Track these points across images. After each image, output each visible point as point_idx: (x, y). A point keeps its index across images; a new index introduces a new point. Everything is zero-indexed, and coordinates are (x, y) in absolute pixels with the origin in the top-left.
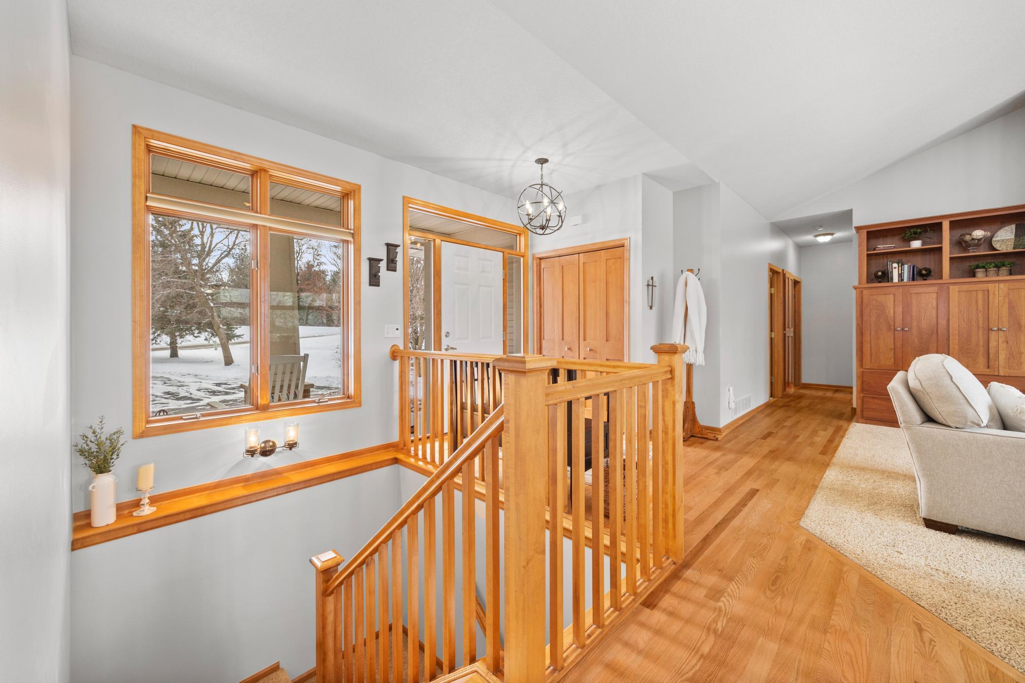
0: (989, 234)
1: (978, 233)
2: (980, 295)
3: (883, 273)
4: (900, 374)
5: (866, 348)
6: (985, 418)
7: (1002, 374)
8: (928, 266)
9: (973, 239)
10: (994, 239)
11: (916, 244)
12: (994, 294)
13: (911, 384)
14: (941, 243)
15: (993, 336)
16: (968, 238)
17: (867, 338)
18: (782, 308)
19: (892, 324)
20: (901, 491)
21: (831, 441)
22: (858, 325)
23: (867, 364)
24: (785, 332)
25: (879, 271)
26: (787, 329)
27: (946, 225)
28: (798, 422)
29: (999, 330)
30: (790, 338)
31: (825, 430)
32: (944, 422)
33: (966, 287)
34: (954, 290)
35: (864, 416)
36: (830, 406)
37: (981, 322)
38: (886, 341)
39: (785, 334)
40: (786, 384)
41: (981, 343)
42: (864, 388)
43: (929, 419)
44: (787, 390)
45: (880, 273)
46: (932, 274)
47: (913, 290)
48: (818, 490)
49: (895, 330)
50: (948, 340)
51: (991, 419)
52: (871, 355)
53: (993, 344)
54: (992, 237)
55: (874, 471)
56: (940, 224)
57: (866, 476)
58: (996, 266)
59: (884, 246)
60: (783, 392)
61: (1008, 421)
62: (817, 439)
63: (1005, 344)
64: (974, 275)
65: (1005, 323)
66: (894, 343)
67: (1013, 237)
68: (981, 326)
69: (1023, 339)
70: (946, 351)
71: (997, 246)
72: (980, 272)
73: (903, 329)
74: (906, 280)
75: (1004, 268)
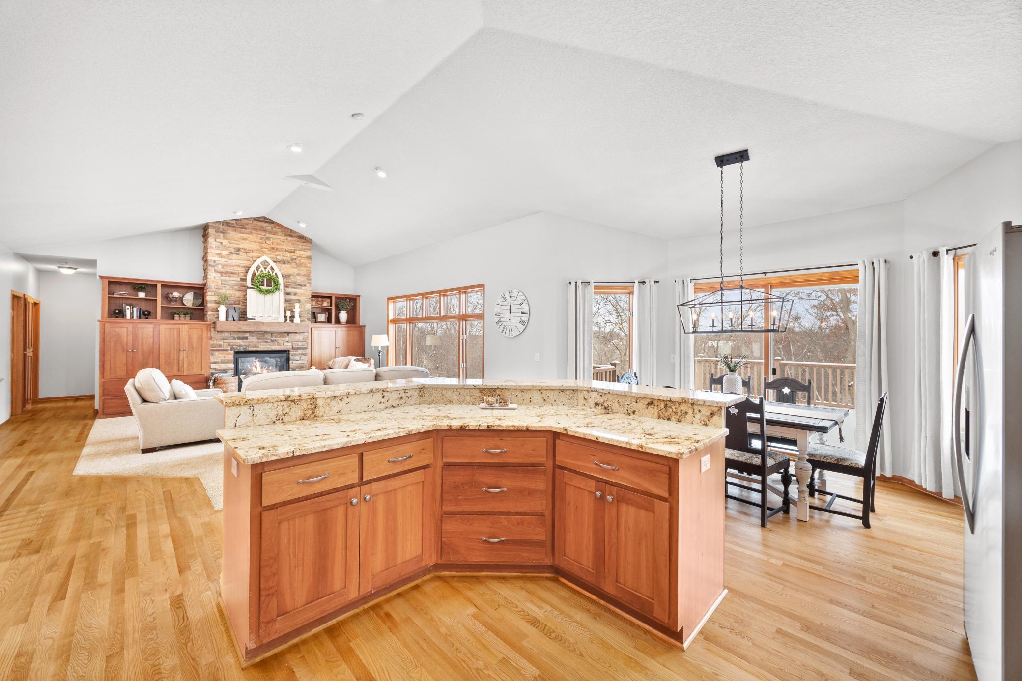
0: (181, 296)
1: (176, 294)
2: (176, 330)
3: (120, 311)
4: (131, 381)
5: (107, 366)
6: (167, 396)
7: (185, 374)
8: (149, 309)
9: (173, 297)
10: (184, 298)
11: (142, 295)
12: (182, 331)
13: (136, 385)
14: (156, 296)
15: (181, 353)
16: (171, 296)
17: (107, 357)
18: (22, 331)
19: (125, 347)
20: (131, 445)
21: (81, 433)
22: (101, 348)
23: (107, 376)
24: (25, 352)
25: (117, 309)
26: (28, 350)
27: (159, 286)
28: (48, 428)
29: (184, 350)
30: (30, 358)
31: (75, 428)
32: (151, 401)
33: (169, 326)
34: (163, 327)
35: (105, 412)
36: (73, 412)
37: (176, 346)
38: (122, 358)
39: (25, 355)
40: (25, 401)
41: (176, 358)
42: (105, 393)
43: (145, 401)
44: (27, 406)
45: (117, 311)
46: (151, 314)
47: (139, 326)
48: (80, 458)
49: (127, 351)
50: (159, 357)
51: (170, 396)
52: (110, 369)
53: (181, 358)
54: (183, 297)
55: (113, 441)
56: (156, 285)
57: (110, 444)
58: (184, 314)
59: (120, 293)
60: (22, 409)
61: (177, 396)
62: (70, 435)
63: (186, 358)
64: (173, 319)
65: (187, 347)
66: (127, 360)
67: (192, 299)
68: (176, 348)
69: (194, 354)
70: (158, 364)
71: (185, 303)
72: (177, 317)
73: (132, 351)
74: (135, 318)
75: (187, 316)
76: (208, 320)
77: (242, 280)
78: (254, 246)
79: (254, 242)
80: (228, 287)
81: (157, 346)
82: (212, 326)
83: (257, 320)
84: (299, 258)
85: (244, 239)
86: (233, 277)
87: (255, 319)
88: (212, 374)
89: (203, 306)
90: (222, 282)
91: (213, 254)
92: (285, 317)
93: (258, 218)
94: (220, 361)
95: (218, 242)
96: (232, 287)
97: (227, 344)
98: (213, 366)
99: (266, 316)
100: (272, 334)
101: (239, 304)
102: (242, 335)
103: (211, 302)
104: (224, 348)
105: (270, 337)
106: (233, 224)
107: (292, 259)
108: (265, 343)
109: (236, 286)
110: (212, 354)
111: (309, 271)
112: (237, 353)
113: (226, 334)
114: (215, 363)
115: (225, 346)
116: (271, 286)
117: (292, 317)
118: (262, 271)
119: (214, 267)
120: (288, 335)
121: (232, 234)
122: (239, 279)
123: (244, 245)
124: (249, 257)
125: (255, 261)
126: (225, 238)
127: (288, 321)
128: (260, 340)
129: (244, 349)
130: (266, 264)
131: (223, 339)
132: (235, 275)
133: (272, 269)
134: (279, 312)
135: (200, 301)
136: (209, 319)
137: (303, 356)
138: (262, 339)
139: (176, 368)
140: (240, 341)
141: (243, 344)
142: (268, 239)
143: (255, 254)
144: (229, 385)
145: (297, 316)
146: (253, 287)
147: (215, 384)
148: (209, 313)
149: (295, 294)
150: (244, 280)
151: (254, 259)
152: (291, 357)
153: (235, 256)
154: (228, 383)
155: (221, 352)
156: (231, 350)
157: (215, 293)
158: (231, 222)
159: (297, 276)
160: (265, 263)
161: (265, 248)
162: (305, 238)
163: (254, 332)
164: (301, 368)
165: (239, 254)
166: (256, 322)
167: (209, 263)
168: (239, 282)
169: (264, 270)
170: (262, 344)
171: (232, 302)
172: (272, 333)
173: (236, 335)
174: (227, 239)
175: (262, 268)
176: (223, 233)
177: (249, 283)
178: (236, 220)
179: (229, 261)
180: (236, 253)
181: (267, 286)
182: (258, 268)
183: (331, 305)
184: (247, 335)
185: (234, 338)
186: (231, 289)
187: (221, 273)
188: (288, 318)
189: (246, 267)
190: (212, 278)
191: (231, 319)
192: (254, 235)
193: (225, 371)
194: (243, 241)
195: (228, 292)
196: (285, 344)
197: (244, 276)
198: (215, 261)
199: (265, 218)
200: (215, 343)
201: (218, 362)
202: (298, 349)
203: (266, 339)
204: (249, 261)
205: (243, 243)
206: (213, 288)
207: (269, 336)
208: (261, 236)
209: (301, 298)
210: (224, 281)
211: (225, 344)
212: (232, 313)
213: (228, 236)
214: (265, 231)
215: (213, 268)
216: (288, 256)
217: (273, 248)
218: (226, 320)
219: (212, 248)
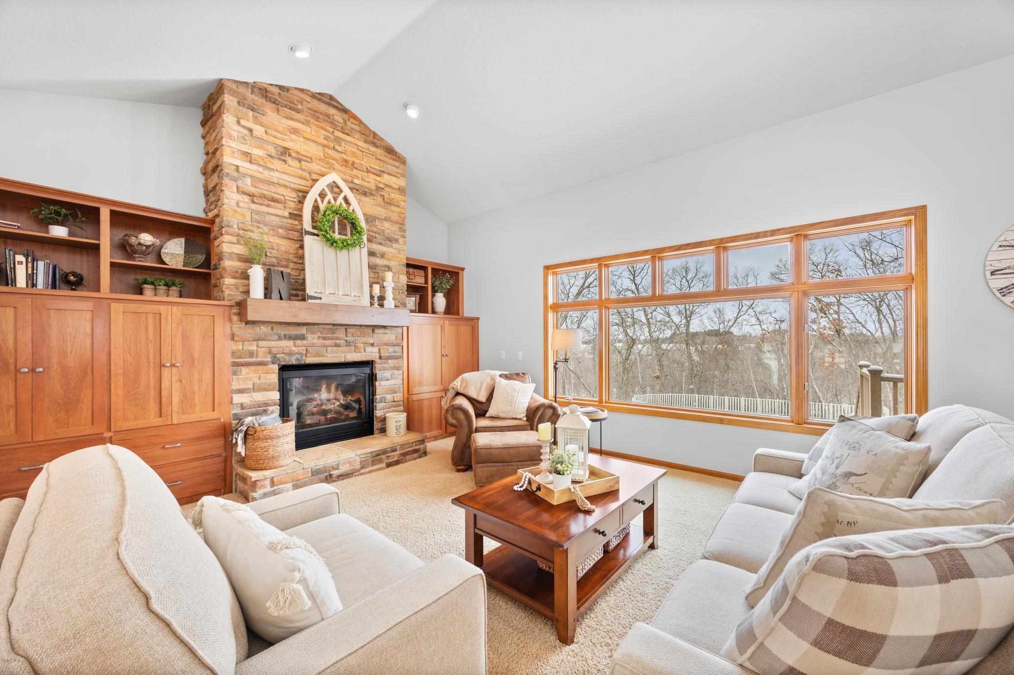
0: (158, 242)
1: (146, 238)
2: (151, 318)
7: (175, 422)
8: (78, 271)
9: (140, 244)
10: (163, 250)
11: (59, 231)
12: (167, 320)
14: (98, 238)
15: (166, 373)
16: (133, 240)
19: (12, 361)
27: (106, 214)
29: (173, 365)
33: (133, 308)
34: (117, 310)
46: (84, 282)
49: (17, 371)
50: (109, 383)
53: (165, 384)
54: (161, 247)
56: (96, 210)
58: (166, 285)
63: (178, 384)
64: (141, 292)
65: (179, 357)
66: (16, 398)
67: (183, 252)
68: (152, 361)
69: (196, 375)
70: (106, 400)
71: (166, 259)
72: (148, 289)
73: (33, 370)
74: (40, 284)
75: (174, 288)
76: (226, 296)
77: (292, 216)
78: (314, 150)
79: (313, 141)
80: (266, 229)
81: (104, 357)
82: (235, 310)
83: (325, 300)
84: (387, 189)
85: (295, 131)
86: (276, 208)
87: (320, 298)
88: (239, 419)
89: (209, 268)
90: (255, 217)
91: (234, 152)
92: (372, 297)
93: (320, 94)
94: (251, 386)
95: (243, 127)
96: (274, 228)
97: (267, 350)
98: (237, 399)
99: (341, 293)
100: (346, 329)
101: (287, 267)
102: (294, 331)
103: (231, 255)
104: (259, 359)
105: (344, 336)
106: (273, 94)
107: (378, 189)
108: (335, 348)
109: (281, 227)
110: (235, 373)
111: (402, 215)
112: (284, 369)
113: (264, 329)
114: (241, 391)
115: (260, 354)
116: (346, 235)
117: (382, 298)
118: (329, 202)
119: (235, 180)
120: (373, 331)
121: (272, 116)
122: (286, 214)
123: (295, 144)
124: (304, 170)
125: (315, 181)
126: (256, 121)
127: (376, 305)
128: (327, 342)
129: (297, 359)
130: (336, 190)
131: (259, 339)
132: (278, 205)
133: (346, 199)
134: (361, 287)
135: (200, 258)
136: (228, 295)
137: (395, 372)
138: (329, 339)
139: (153, 407)
140: (290, 343)
141: (295, 349)
142: (337, 140)
143: (315, 167)
144: (281, 441)
145: (389, 295)
146: (316, 232)
147: (248, 441)
148: (228, 281)
149: (383, 256)
150: (297, 216)
151: (315, 177)
152: (379, 374)
153: (278, 164)
154: (278, 437)
155: (252, 368)
156: (273, 363)
157: (240, 239)
158: (270, 88)
159: (384, 222)
160: (334, 187)
161: (333, 159)
162: (396, 153)
163: (318, 324)
164: (393, 393)
165: (285, 161)
166: (323, 305)
167: (226, 170)
168: (285, 221)
169: (333, 201)
170: (329, 348)
171: (274, 260)
172: (347, 326)
173: (282, 331)
174: (262, 125)
175: (330, 196)
176: (253, 110)
177: (307, 225)
178: (281, 88)
179: (266, 172)
180: (280, 159)
181: (340, 234)
182: (322, 195)
183: (426, 282)
184: (303, 330)
185: (280, 338)
186: (271, 232)
187: (251, 196)
188: (376, 299)
189: (299, 191)
190: (233, 203)
191: (275, 295)
192: (313, 127)
193: (261, 410)
194: (293, 136)
195: (265, 238)
196: (369, 349)
197: (295, 209)
198: (237, 167)
199: (331, 98)
200: (241, 348)
201: (248, 389)
202: (388, 358)
203: (337, 339)
204: (305, 179)
205: (293, 141)
206: (235, 226)
207: (341, 333)
208: (327, 133)
209: (392, 264)
210: (258, 213)
211: (261, 350)
212: (278, 284)
213: (263, 119)
214: (333, 123)
215: (235, 184)
216: (371, 182)
217: (346, 161)
218: (265, 298)
219: (230, 137)
